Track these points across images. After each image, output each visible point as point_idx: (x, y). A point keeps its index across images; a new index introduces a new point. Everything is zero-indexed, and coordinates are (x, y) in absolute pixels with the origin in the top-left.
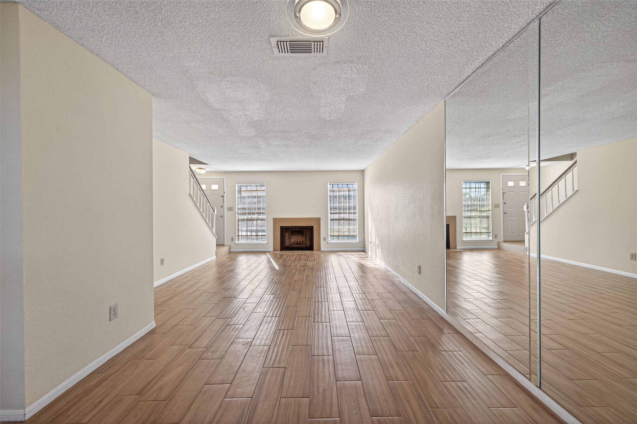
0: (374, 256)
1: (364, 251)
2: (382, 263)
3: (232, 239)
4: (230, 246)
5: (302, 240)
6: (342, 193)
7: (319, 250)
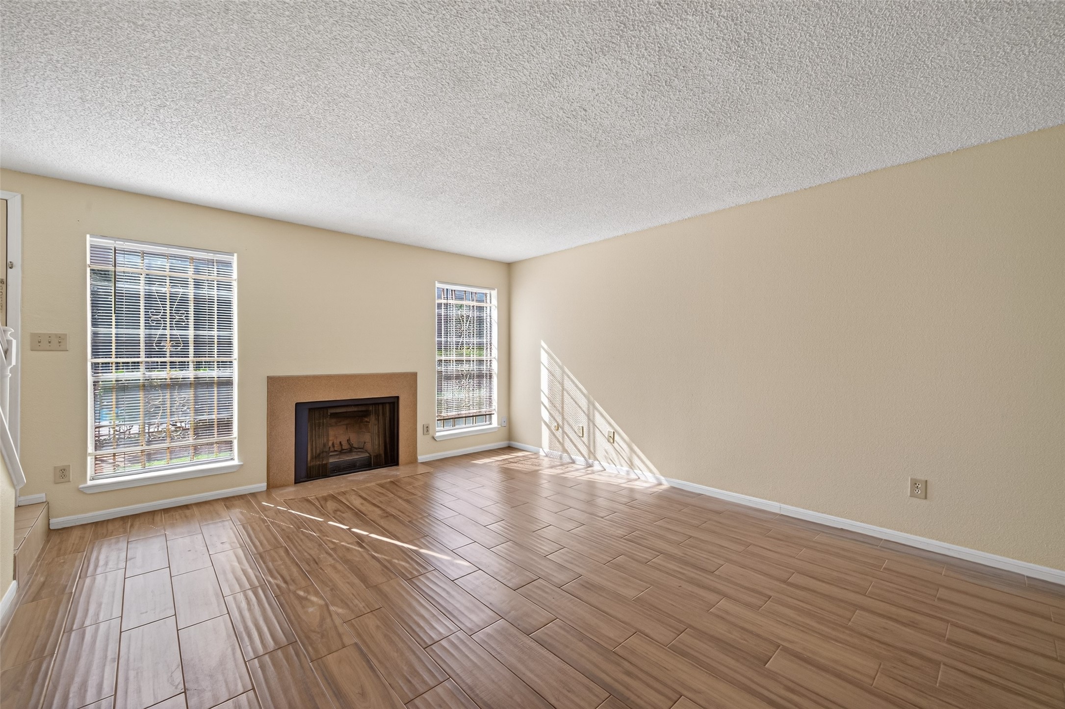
3: (62, 474)
4: (48, 503)
7: (413, 460)
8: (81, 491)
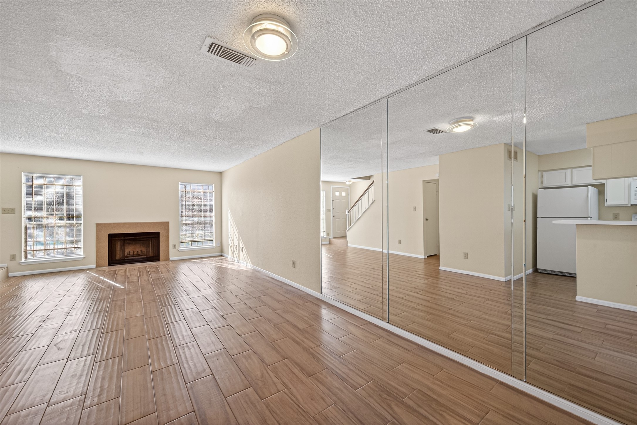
0: (236, 259)
1: (222, 256)
2: (248, 264)
3: (13, 257)
4: (8, 267)
5: (141, 249)
6: (196, 195)
7: (167, 259)
8: (20, 264)
